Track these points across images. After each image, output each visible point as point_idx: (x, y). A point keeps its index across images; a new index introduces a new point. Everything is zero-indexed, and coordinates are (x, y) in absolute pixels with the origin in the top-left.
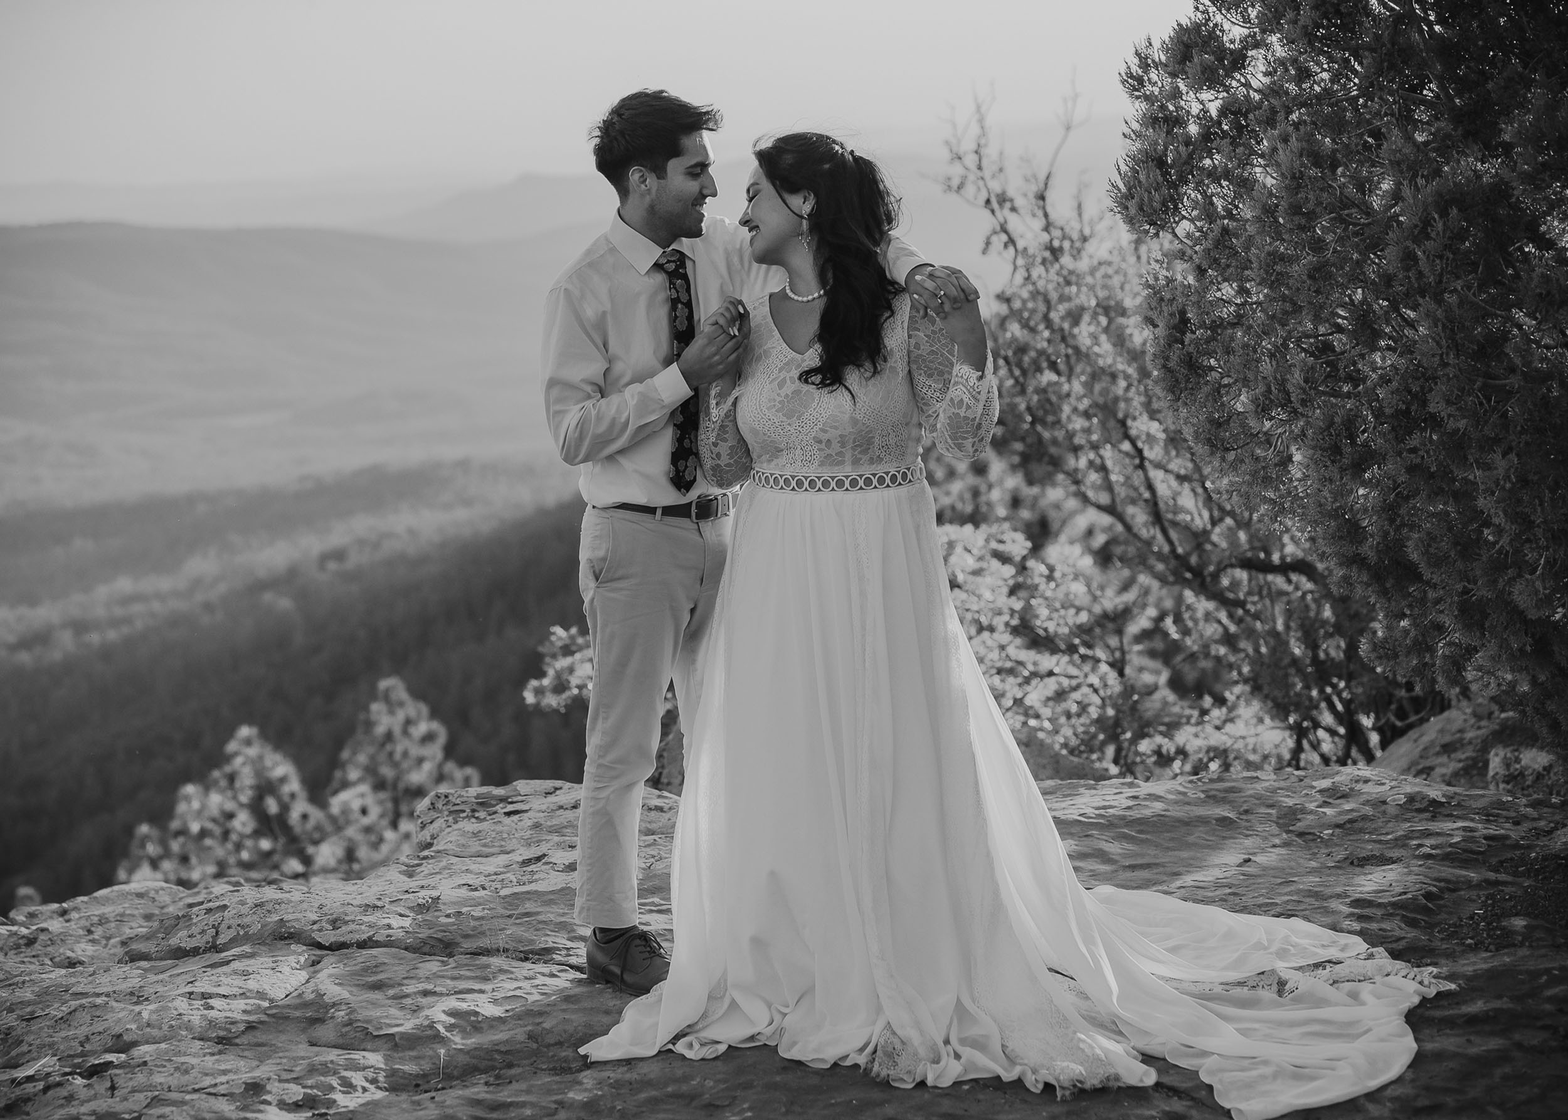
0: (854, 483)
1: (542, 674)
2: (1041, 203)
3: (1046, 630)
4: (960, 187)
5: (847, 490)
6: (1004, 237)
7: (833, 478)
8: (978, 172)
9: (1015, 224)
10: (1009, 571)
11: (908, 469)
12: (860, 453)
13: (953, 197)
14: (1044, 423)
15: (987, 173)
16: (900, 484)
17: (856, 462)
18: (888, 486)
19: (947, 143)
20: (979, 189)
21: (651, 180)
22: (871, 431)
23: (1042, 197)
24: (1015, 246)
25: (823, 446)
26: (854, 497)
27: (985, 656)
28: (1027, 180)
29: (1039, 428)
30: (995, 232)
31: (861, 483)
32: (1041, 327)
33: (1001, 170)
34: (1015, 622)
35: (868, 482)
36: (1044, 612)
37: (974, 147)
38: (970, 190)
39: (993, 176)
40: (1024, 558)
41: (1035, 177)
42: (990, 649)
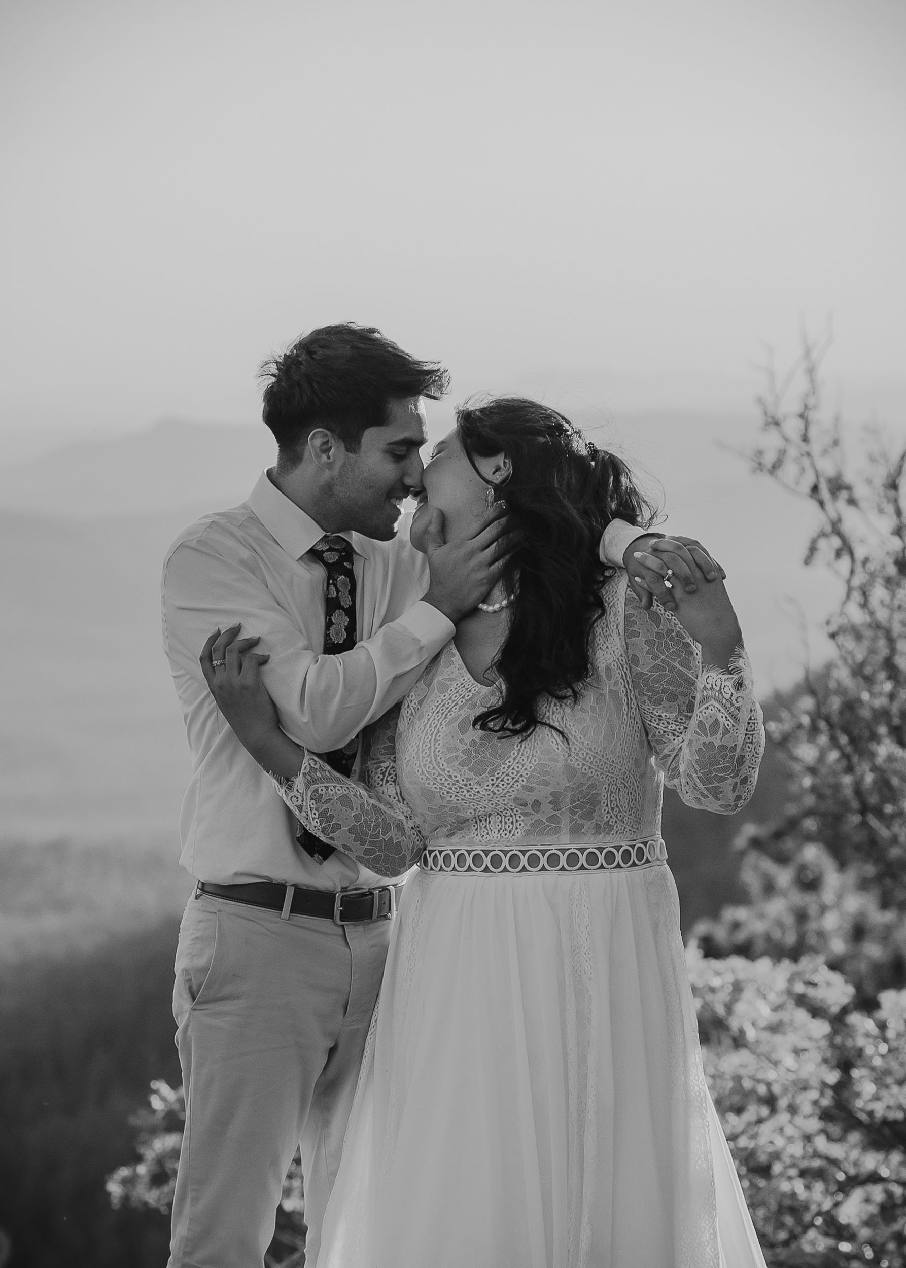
0: (572, 859)
1: (138, 1159)
2: (892, 493)
3: (871, 1114)
4: (776, 466)
5: (563, 869)
6: (836, 542)
7: (543, 852)
8: (803, 445)
9: (852, 522)
10: (822, 1028)
11: (645, 844)
12: (581, 817)
13: (765, 479)
14: (879, 813)
15: (816, 448)
16: (634, 864)
17: (576, 830)
18: (619, 866)
19: (760, 401)
20: (803, 470)
21: (337, 450)
22: (593, 786)
23: (894, 486)
24: (851, 553)
25: (529, 809)
26: (573, 879)
27: (784, 1149)
28: (872, 460)
29: (874, 822)
30: (823, 534)
31: (583, 860)
32: (882, 675)
33: (836, 443)
34: (826, 1102)
35: (592, 858)
36: (868, 1088)
37: (797, 408)
38: (790, 470)
39: (825, 452)
40: (845, 1011)
41: (885, 456)
42: (790, 1140)
